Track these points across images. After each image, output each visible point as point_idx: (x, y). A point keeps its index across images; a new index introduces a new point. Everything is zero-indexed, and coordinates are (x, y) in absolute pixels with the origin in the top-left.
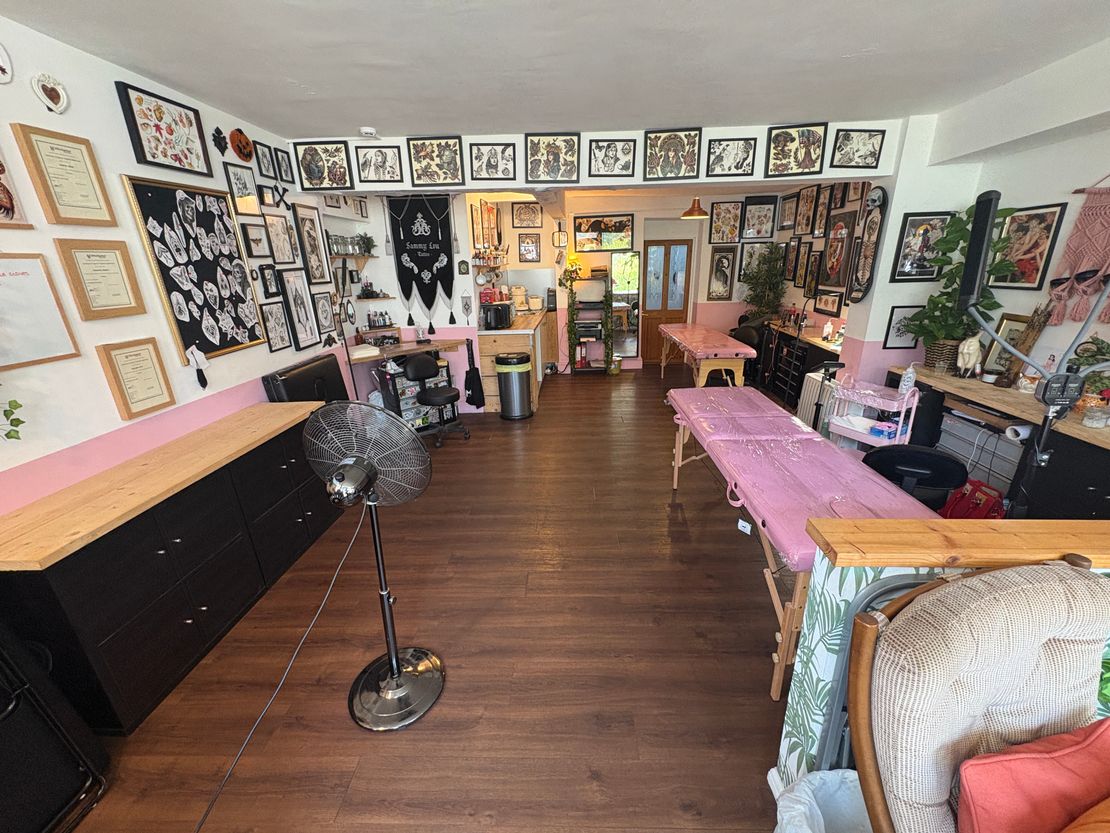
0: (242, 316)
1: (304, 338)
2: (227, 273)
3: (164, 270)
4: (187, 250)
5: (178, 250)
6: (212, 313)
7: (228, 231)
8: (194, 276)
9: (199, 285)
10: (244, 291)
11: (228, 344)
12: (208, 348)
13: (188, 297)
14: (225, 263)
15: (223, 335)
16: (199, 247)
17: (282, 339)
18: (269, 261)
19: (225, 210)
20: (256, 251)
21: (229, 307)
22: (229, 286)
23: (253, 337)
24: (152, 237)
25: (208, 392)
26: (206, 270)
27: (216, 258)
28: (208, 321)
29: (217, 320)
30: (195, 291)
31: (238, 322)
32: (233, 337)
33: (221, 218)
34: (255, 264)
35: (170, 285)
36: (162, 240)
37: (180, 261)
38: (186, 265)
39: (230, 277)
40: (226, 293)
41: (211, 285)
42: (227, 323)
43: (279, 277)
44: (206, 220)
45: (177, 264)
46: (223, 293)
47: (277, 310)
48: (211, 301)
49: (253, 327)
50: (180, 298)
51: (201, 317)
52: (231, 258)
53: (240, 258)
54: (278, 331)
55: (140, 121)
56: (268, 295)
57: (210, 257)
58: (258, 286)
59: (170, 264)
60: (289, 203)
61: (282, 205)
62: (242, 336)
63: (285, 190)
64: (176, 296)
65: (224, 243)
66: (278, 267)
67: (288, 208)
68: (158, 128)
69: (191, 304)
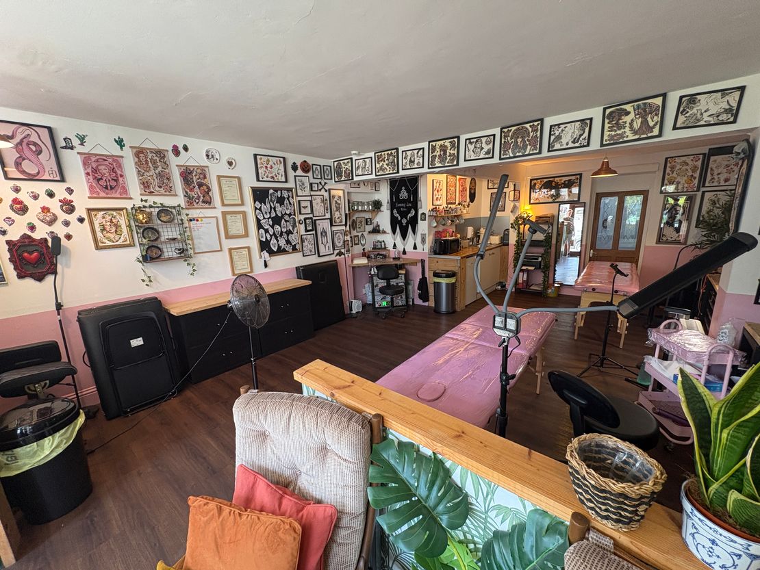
0: (290, 239)
1: (323, 250)
2: (286, 221)
3: (258, 221)
4: (270, 213)
5: (266, 213)
6: (276, 238)
7: (290, 204)
8: (271, 223)
9: (272, 227)
10: (293, 229)
11: (281, 251)
12: (271, 253)
13: (267, 231)
14: (287, 218)
15: (279, 247)
16: (275, 211)
17: (311, 251)
18: (311, 216)
19: (290, 195)
20: (303, 211)
21: (285, 235)
22: (286, 226)
23: (294, 249)
24: (256, 209)
25: (267, 270)
26: (277, 220)
27: (283, 215)
28: (273, 241)
29: (278, 241)
30: (270, 229)
31: (288, 242)
32: (284, 249)
33: (288, 199)
34: (302, 217)
35: (260, 226)
36: (260, 209)
37: (266, 217)
38: (268, 219)
39: (288, 223)
40: (284, 230)
41: (278, 226)
42: (282, 242)
43: (314, 223)
44: (281, 201)
45: (264, 218)
46: (283, 230)
47: (310, 237)
48: (276, 233)
49: (295, 245)
50: (263, 231)
51: (271, 239)
52: (290, 215)
53: (294, 215)
54: (309, 246)
55: (259, 166)
56: (306, 231)
57: (280, 215)
58: (302, 227)
59: (262, 218)
60: (327, 189)
61: (323, 190)
62: (289, 248)
63: (325, 183)
64: (262, 231)
65: (287, 209)
66: (314, 218)
67: (326, 191)
68: (266, 167)
69: (267, 234)
